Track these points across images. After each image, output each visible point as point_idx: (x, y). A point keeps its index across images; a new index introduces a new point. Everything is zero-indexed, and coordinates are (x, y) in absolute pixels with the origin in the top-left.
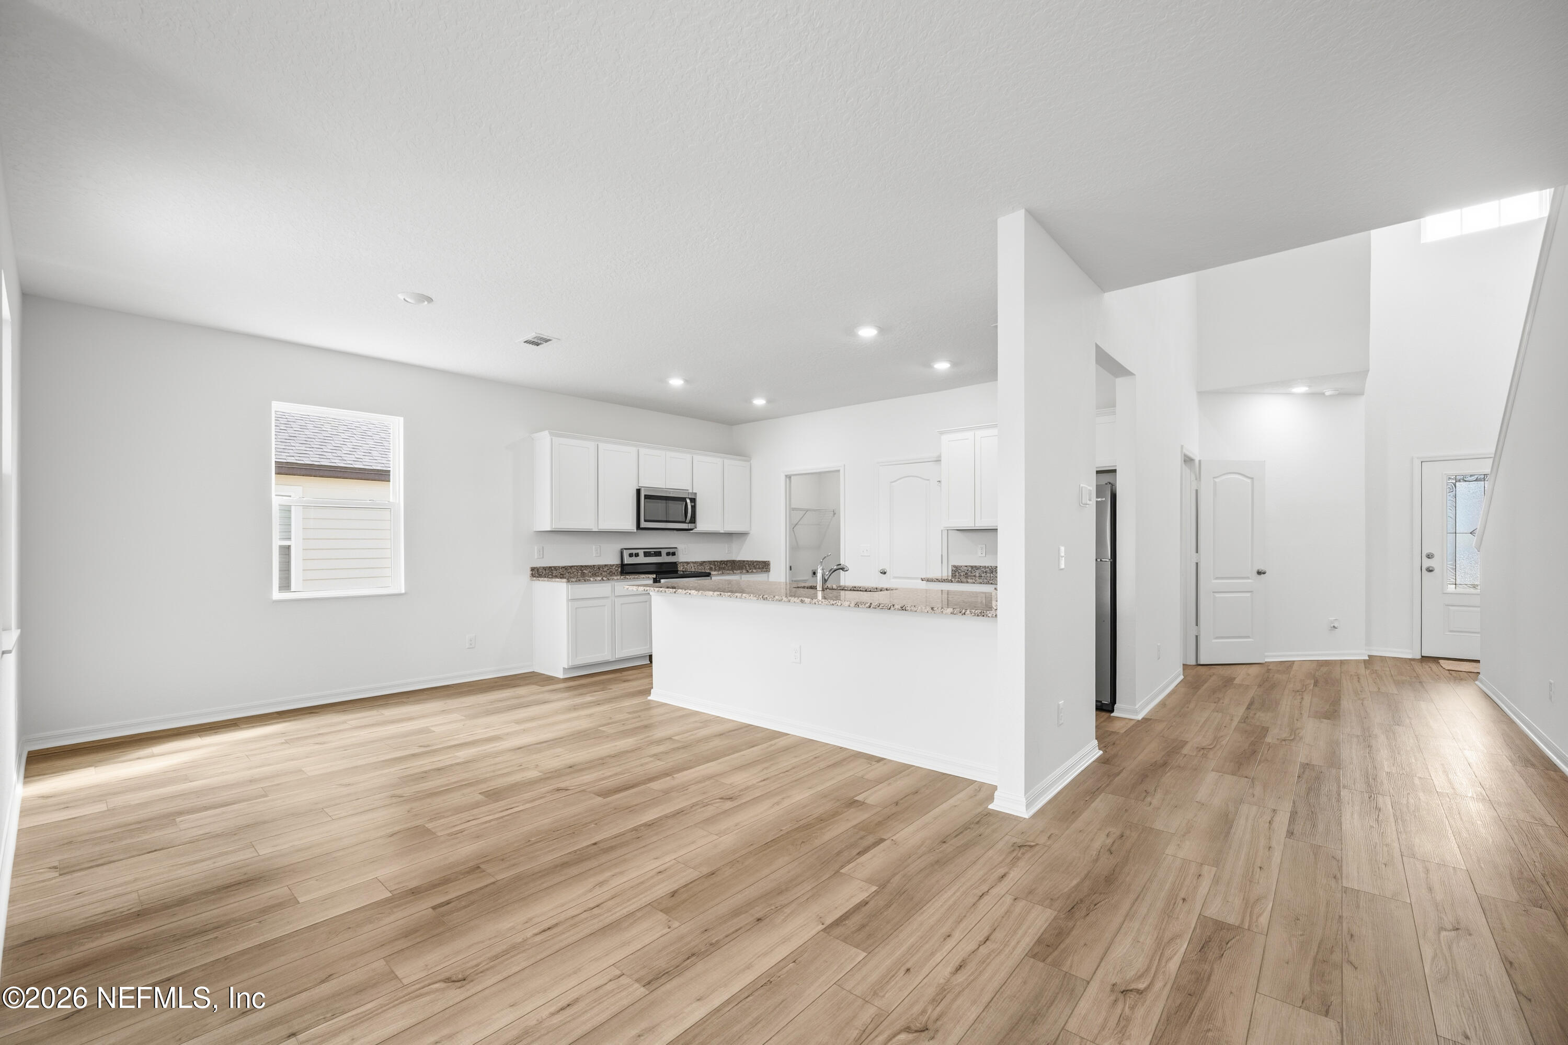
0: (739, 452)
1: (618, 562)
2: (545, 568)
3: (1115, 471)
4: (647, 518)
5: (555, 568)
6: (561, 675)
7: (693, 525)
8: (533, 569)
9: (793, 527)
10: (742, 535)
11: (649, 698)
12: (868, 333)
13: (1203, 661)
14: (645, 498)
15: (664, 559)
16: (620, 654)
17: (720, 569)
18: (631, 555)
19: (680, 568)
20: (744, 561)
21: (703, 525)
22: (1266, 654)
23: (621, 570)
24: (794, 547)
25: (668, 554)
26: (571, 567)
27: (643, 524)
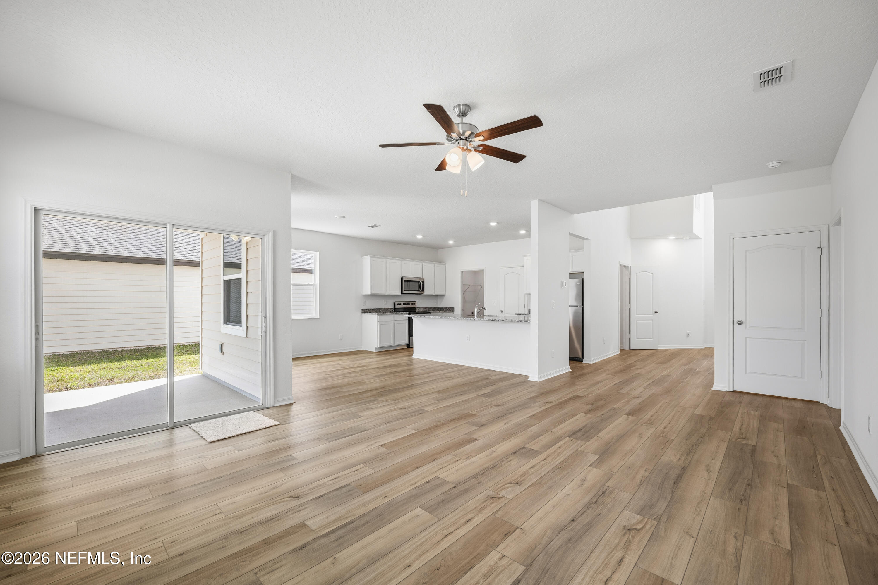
0: (441, 261)
1: (393, 307)
2: (366, 309)
3: (584, 273)
4: (405, 290)
5: (370, 309)
6: (374, 351)
7: (423, 292)
8: (362, 310)
9: (464, 292)
10: (442, 296)
11: (412, 357)
12: (493, 224)
13: (631, 349)
14: (405, 281)
15: (410, 306)
16: (396, 344)
17: (433, 310)
18: (398, 304)
19: (417, 310)
20: (443, 307)
21: (427, 292)
22: (659, 346)
23: (394, 310)
24: (465, 301)
25: (412, 304)
26: (376, 309)
27: (404, 292)
